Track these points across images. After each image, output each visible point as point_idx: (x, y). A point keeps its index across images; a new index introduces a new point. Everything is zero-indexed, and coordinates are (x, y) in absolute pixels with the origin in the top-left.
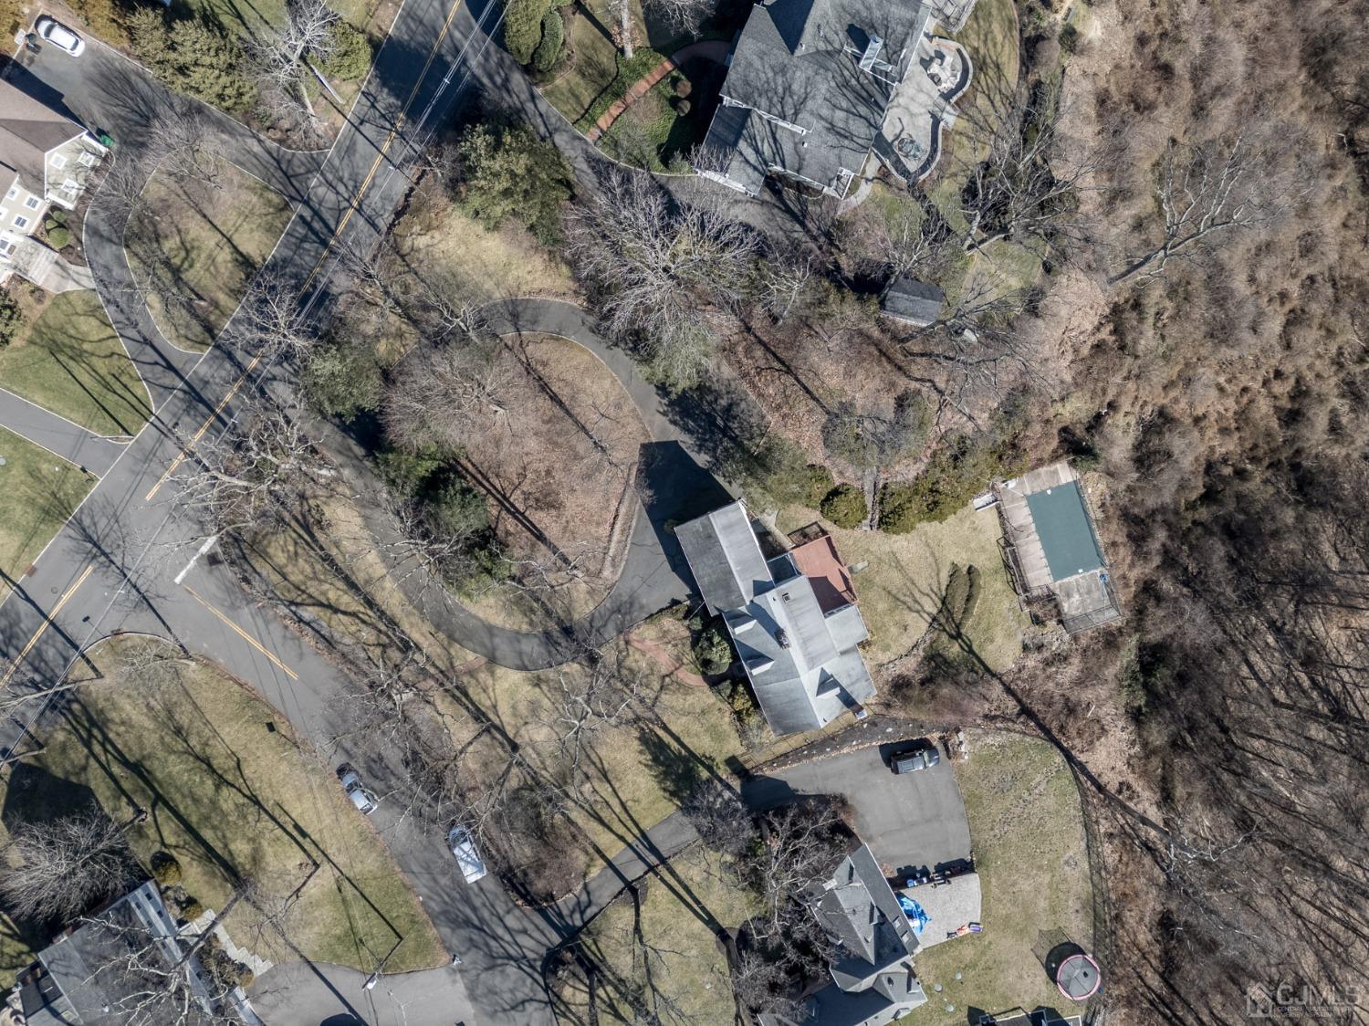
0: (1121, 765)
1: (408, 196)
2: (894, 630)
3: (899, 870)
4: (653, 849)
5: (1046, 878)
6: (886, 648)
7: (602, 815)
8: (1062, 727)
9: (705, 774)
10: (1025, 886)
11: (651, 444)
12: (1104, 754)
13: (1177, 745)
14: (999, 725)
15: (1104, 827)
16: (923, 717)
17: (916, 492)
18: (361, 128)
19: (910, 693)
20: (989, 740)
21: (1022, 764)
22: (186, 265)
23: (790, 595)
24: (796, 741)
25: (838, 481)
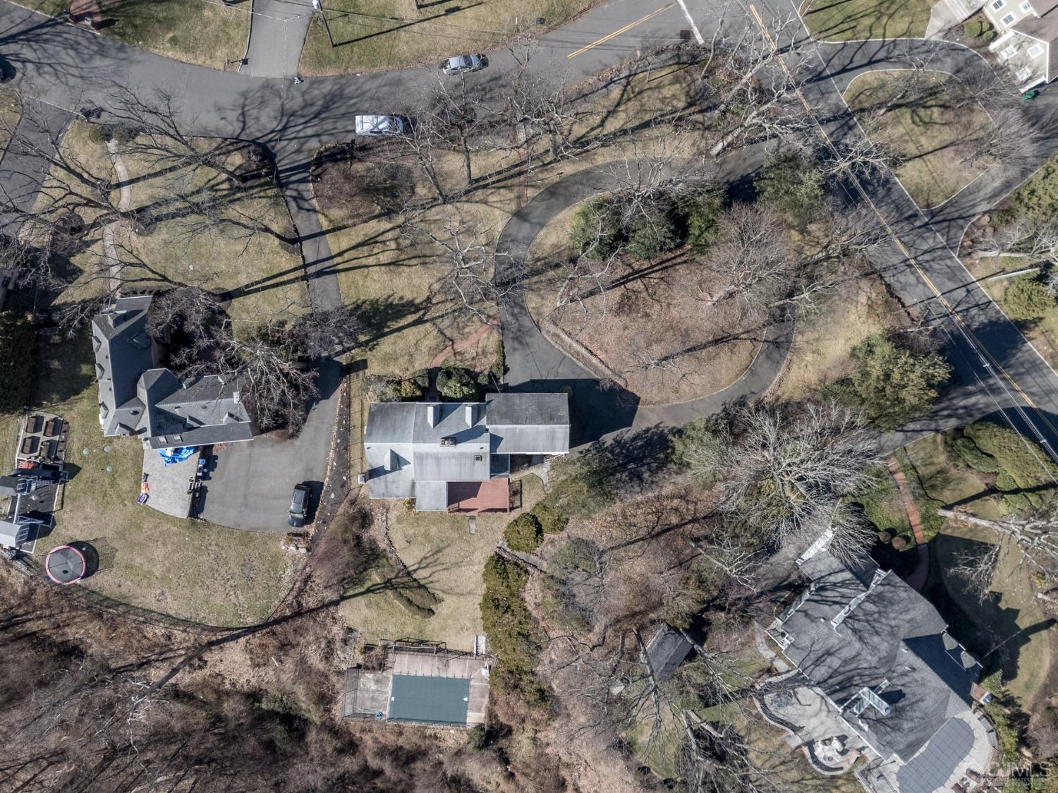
0: (221, 668)
1: (899, 300)
2: (411, 532)
3: (216, 457)
4: (320, 274)
5: (158, 572)
6: (399, 520)
7: (365, 248)
8: (274, 634)
9: (362, 338)
10: (159, 553)
11: (638, 403)
12: (236, 658)
13: (218, 719)
14: (298, 584)
15: (178, 634)
16: (333, 526)
17: (512, 594)
18: (964, 289)
19: (357, 524)
20: (289, 572)
21: (259, 591)
22: (917, 119)
23: (478, 463)
24: (356, 419)
25: (547, 537)
